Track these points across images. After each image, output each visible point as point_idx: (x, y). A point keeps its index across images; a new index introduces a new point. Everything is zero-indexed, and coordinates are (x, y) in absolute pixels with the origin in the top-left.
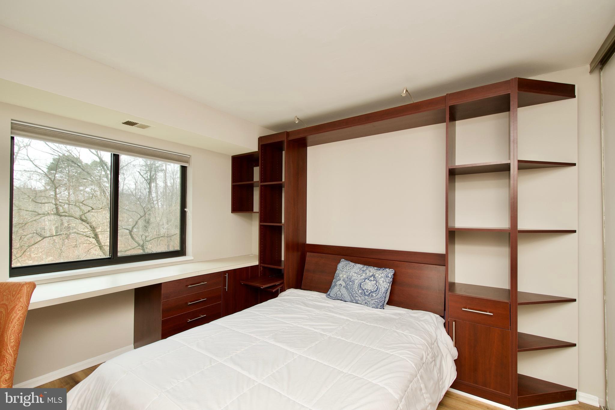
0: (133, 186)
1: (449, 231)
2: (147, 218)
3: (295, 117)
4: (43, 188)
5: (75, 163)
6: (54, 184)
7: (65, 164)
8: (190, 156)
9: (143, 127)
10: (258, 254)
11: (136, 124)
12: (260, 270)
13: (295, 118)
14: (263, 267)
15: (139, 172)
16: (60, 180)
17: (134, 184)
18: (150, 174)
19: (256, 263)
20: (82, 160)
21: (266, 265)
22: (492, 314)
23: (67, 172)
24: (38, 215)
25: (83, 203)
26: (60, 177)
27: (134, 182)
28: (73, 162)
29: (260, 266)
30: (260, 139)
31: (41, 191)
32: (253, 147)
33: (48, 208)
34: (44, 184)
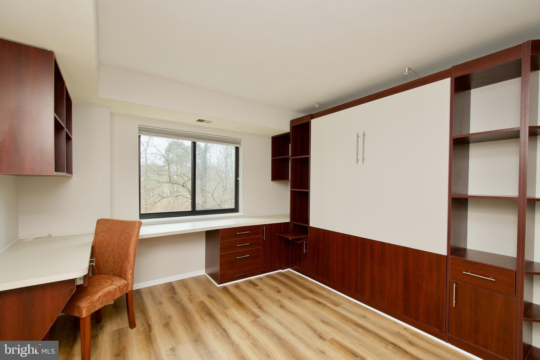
0: (216, 161)
1: (452, 198)
2: (224, 185)
3: (316, 102)
4: (162, 165)
5: (181, 147)
6: (168, 162)
7: (175, 147)
8: (241, 139)
9: (209, 122)
10: (290, 214)
11: (204, 120)
12: (291, 226)
13: (315, 104)
14: (294, 224)
15: (219, 150)
16: (172, 159)
17: (216, 159)
18: (227, 152)
19: (288, 220)
20: (185, 144)
21: (295, 223)
22: (494, 280)
23: (176, 153)
24: (159, 183)
25: (185, 175)
26: (173, 156)
27: (217, 158)
28: (179, 145)
29: (291, 223)
30: (292, 122)
31: (162, 167)
32: (286, 129)
33: (165, 178)
34: (163, 162)
